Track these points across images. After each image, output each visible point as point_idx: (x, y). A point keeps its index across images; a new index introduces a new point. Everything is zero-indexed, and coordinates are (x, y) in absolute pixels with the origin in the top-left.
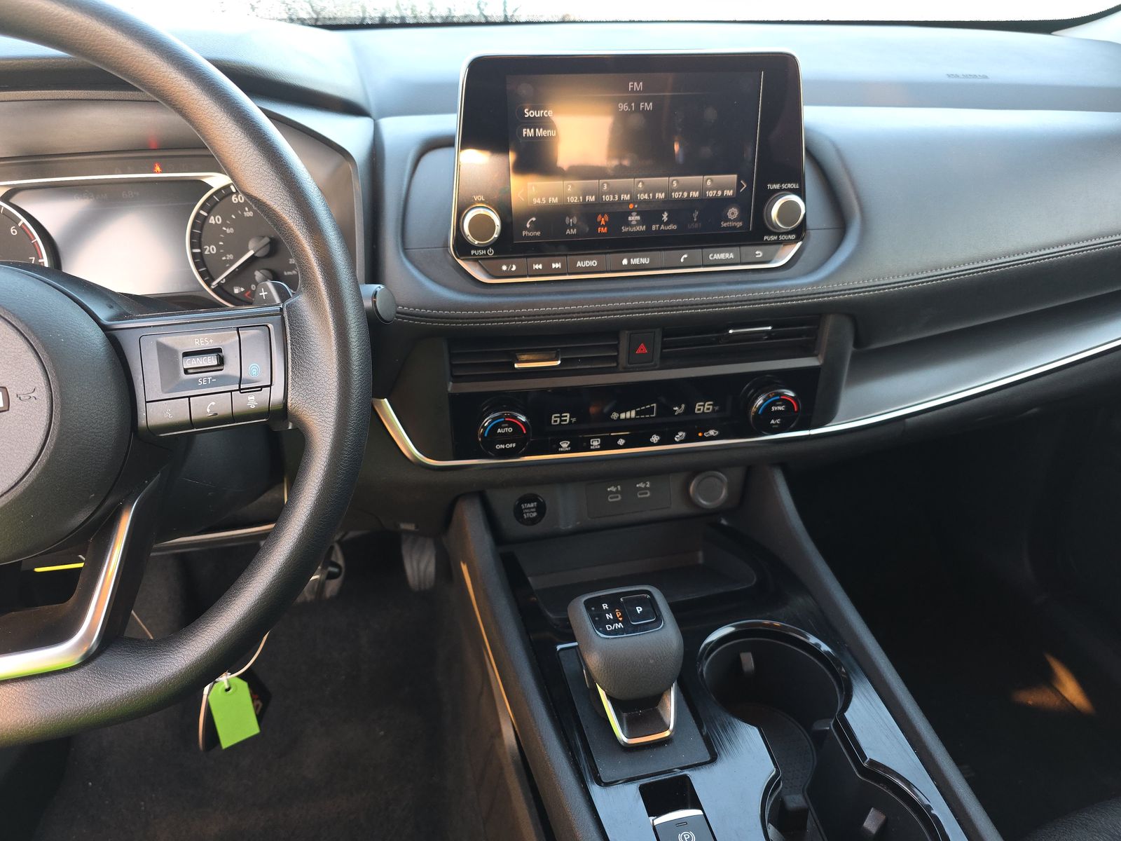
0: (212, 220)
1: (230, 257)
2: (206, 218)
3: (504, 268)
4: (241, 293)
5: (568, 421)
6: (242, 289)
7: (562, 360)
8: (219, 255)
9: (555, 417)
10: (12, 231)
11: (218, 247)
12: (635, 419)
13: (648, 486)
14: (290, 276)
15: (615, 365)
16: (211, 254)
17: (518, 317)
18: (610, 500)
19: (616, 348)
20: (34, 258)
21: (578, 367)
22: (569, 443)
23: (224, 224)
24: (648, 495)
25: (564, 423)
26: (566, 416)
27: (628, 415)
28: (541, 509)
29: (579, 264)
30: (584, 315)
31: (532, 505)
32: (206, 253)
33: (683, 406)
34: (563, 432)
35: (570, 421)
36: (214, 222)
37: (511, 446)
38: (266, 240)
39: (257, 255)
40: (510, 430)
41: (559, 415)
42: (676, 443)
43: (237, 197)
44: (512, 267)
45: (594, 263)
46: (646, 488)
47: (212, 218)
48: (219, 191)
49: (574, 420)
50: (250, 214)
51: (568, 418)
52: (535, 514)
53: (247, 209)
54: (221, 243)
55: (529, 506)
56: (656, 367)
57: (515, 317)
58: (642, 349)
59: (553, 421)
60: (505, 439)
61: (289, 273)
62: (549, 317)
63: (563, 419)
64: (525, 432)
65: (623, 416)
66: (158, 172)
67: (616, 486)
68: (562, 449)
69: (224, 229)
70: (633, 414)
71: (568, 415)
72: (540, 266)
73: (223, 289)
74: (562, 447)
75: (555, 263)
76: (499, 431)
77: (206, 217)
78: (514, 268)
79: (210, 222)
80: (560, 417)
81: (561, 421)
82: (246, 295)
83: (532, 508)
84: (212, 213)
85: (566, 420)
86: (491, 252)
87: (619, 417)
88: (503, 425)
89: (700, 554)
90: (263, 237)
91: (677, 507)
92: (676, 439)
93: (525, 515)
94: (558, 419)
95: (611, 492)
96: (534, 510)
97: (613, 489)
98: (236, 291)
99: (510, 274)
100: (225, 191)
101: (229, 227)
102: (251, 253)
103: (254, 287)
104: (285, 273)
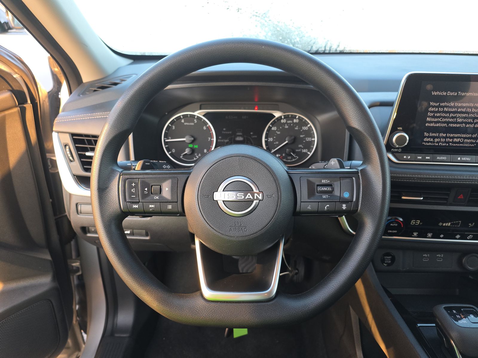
1: (277, 143)
2: (271, 128)
3: (405, 157)
4: (279, 157)
5: (418, 224)
6: (279, 155)
7: (423, 197)
8: (273, 142)
9: (413, 221)
11: (274, 139)
12: (450, 226)
13: (442, 256)
14: (298, 151)
15: (446, 202)
16: (270, 141)
17: (413, 178)
18: (424, 260)
19: (448, 195)
20: (210, 138)
21: (429, 201)
22: (417, 233)
23: (277, 130)
24: (442, 260)
25: (417, 224)
26: (418, 222)
27: (447, 224)
28: (393, 260)
29: (438, 158)
30: (443, 180)
31: (389, 257)
32: (269, 141)
33: (474, 224)
34: (415, 228)
35: (419, 224)
37: (394, 232)
38: (293, 137)
40: (396, 225)
41: (415, 221)
42: (468, 240)
43: (283, 120)
44: (408, 157)
45: (445, 158)
46: (441, 257)
47: (273, 128)
48: (277, 118)
49: (421, 223)
50: (287, 127)
51: (418, 223)
52: (390, 262)
53: (286, 125)
54: (275, 137)
55: (388, 257)
56: (465, 205)
57: (412, 178)
58: (461, 197)
59: (411, 223)
60: (393, 228)
61: (298, 150)
62: (427, 179)
63: (416, 222)
64: (402, 226)
65: (444, 224)
66: (256, 110)
67: (427, 254)
68: (413, 236)
69: (277, 132)
70: (449, 224)
71: (419, 221)
72: (421, 158)
74: (414, 235)
75: (427, 157)
76: (391, 225)
78: (409, 157)
79: (272, 129)
80: (415, 222)
81: (415, 223)
82: (281, 158)
83: (389, 259)
84: (273, 126)
85: (417, 223)
86: (400, 150)
87: (443, 225)
88: (394, 223)
89: (457, 290)
90: (292, 136)
91: (454, 267)
92: (468, 238)
93: (385, 261)
94: (414, 223)
95: (425, 257)
96: (390, 260)
97: (426, 255)
98: (277, 156)
99: (407, 160)
100: (280, 118)
101: (278, 131)
102: (287, 142)
103: (284, 155)
104: (296, 150)
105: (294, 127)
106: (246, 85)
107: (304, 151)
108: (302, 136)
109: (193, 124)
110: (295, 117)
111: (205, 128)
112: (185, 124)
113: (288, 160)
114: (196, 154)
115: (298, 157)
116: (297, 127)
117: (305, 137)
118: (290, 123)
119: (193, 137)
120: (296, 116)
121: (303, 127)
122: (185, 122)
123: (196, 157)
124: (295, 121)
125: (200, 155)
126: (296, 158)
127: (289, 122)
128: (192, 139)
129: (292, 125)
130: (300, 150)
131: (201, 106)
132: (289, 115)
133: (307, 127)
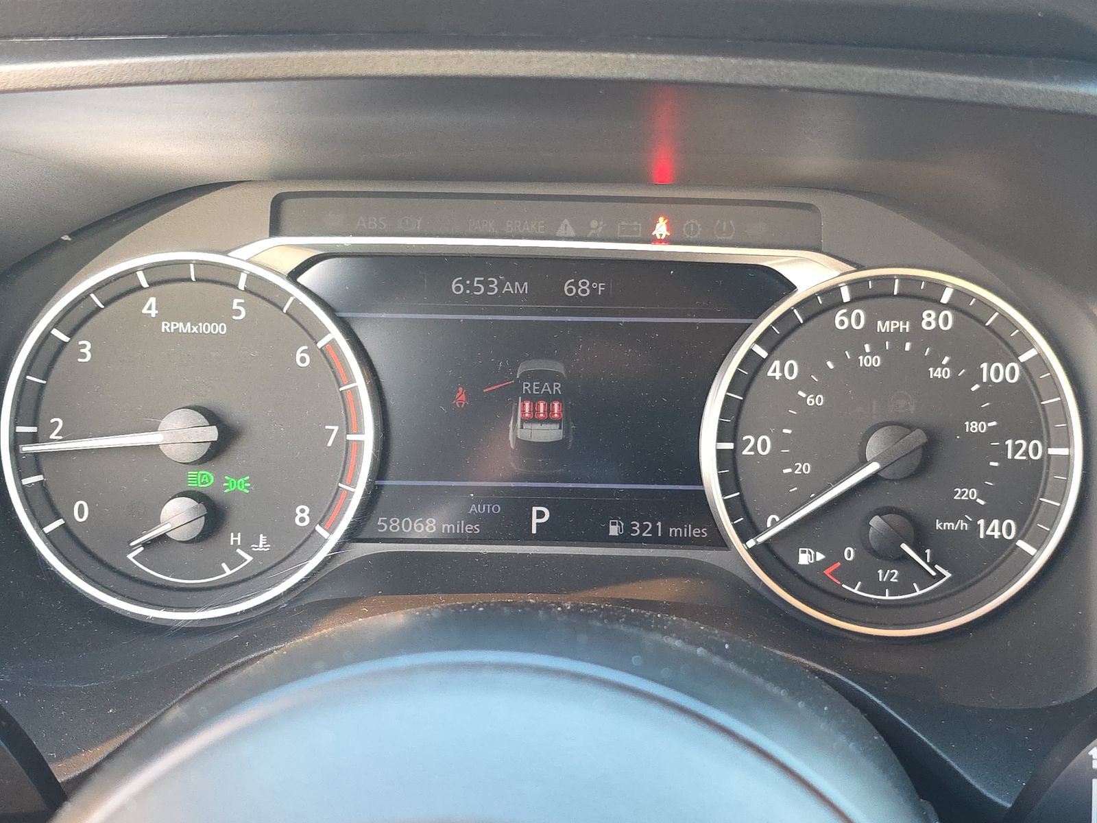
0: (775, 370)
1: (805, 468)
2: (762, 363)
4: (815, 566)
6: (820, 557)
8: (776, 460)
10: (299, 356)
11: (778, 440)
14: (947, 532)
16: (756, 457)
20: (336, 428)
23: (803, 382)
32: (746, 452)
36: (778, 375)
38: (916, 436)
39: (881, 474)
43: (848, 315)
47: (777, 363)
48: (809, 301)
50: (876, 361)
53: (867, 348)
54: (787, 432)
61: (949, 525)
66: (659, 241)
69: (801, 395)
73: (773, 553)
77: (763, 361)
79: (770, 374)
82: (827, 572)
84: (777, 352)
90: (911, 428)
98: (804, 559)
100: (827, 301)
101: (812, 390)
102: (873, 467)
103: (849, 554)
104: (938, 526)
105: (921, 364)
106: (581, 74)
107: (994, 529)
108: (974, 427)
109: (220, 329)
110: (929, 296)
111: (302, 357)
112: (165, 327)
113: (880, 589)
114: (235, 538)
115: (948, 575)
116: (946, 360)
117: (999, 434)
118: (899, 338)
119: (212, 417)
120: (942, 286)
121: (984, 366)
122: (166, 313)
123: (235, 561)
124: (929, 319)
125: (262, 543)
126: (941, 576)
127: (883, 327)
128: (212, 433)
129: (908, 346)
130: (963, 524)
131: (277, 204)
132: (890, 279)
133: (1016, 366)
